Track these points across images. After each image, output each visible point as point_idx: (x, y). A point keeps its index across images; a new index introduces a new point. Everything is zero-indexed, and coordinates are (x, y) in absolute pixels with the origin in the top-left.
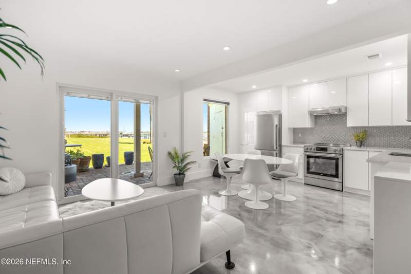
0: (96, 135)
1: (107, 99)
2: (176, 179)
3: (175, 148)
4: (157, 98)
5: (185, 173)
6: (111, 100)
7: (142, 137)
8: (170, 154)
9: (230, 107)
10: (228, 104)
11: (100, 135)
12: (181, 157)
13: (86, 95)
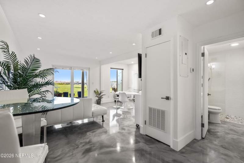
0: (64, 83)
1: (70, 69)
2: (97, 102)
3: (97, 89)
4: (89, 68)
5: (101, 99)
6: (71, 69)
7: (85, 85)
8: (95, 91)
9: (124, 71)
10: (123, 69)
11: (66, 83)
12: (99, 93)
13: (62, 68)
